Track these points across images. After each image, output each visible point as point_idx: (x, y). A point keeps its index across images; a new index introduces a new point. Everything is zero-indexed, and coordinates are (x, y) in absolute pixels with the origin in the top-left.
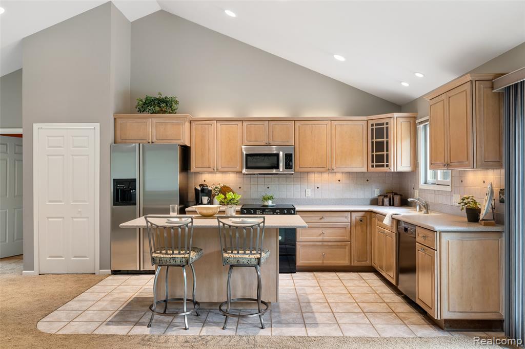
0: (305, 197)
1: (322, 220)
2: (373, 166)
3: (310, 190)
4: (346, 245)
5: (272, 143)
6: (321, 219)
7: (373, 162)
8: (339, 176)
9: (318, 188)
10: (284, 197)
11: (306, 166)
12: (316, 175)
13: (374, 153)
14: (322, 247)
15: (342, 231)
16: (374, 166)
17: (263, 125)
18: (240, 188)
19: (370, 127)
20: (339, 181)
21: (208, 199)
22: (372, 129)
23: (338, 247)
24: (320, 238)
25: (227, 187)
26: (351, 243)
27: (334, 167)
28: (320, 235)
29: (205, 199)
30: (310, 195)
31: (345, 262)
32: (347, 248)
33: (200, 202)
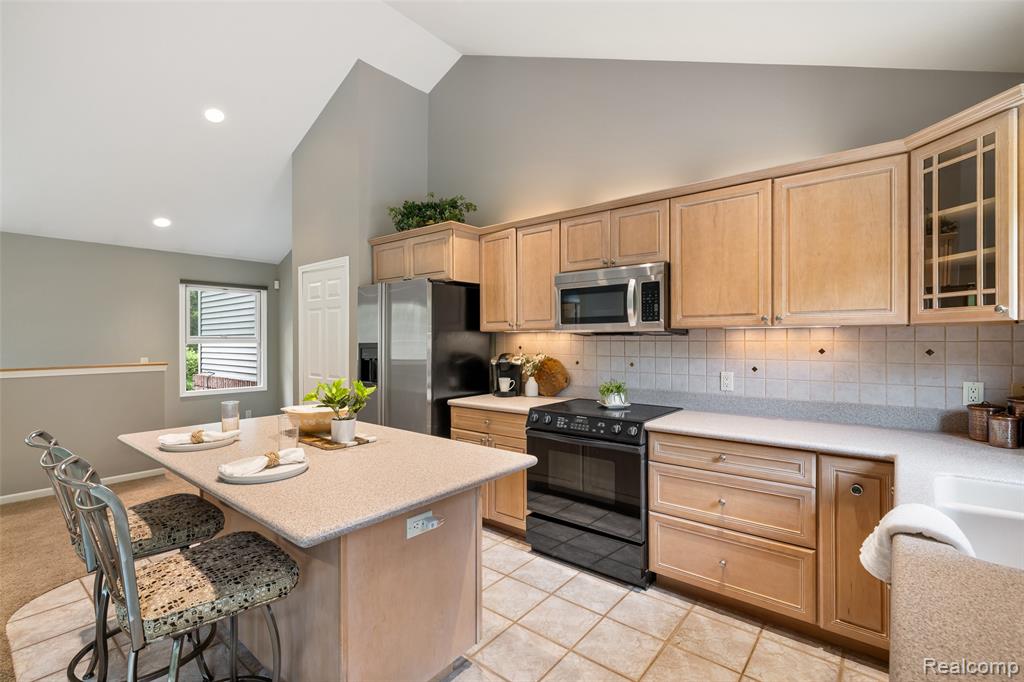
0: (717, 392)
1: (720, 465)
2: (928, 304)
3: (732, 373)
4: (797, 555)
5: (618, 261)
6: (716, 460)
7: (929, 290)
8: (821, 338)
9: (755, 369)
10: (668, 387)
11: (700, 313)
12: (750, 336)
13: (936, 260)
14: (719, 539)
15: (788, 509)
16: (936, 304)
17: (600, 221)
18: (577, 363)
19: (919, 172)
20: (822, 351)
21: (511, 384)
22: (928, 178)
23: (769, 553)
24: (714, 515)
25: (555, 361)
26: (817, 554)
27: (782, 311)
28: (713, 506)
29: (505, 384)
30: (732, 389)
31: (797, 608)
32: (802, 564)
33: (495, 389)
